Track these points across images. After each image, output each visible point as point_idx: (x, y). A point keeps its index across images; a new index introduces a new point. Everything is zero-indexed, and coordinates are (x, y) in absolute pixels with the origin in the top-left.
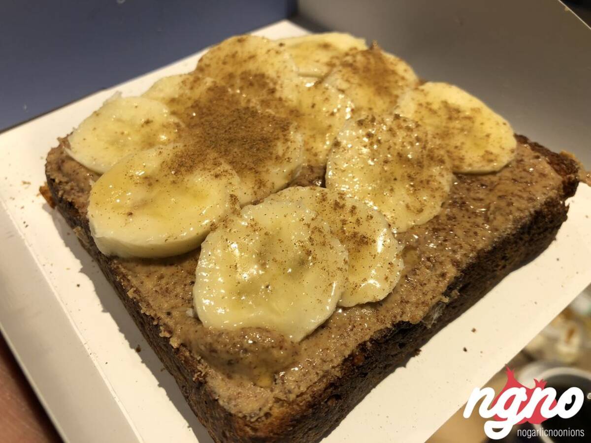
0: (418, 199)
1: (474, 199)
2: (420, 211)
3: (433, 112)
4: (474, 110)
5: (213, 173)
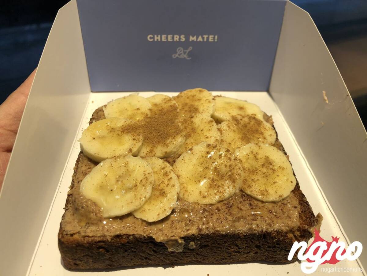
0: (208, 191)
1: (238, 208)
2: (204, 197)
3: (256, 158)
4: (281, 168)
5: (134, 138)
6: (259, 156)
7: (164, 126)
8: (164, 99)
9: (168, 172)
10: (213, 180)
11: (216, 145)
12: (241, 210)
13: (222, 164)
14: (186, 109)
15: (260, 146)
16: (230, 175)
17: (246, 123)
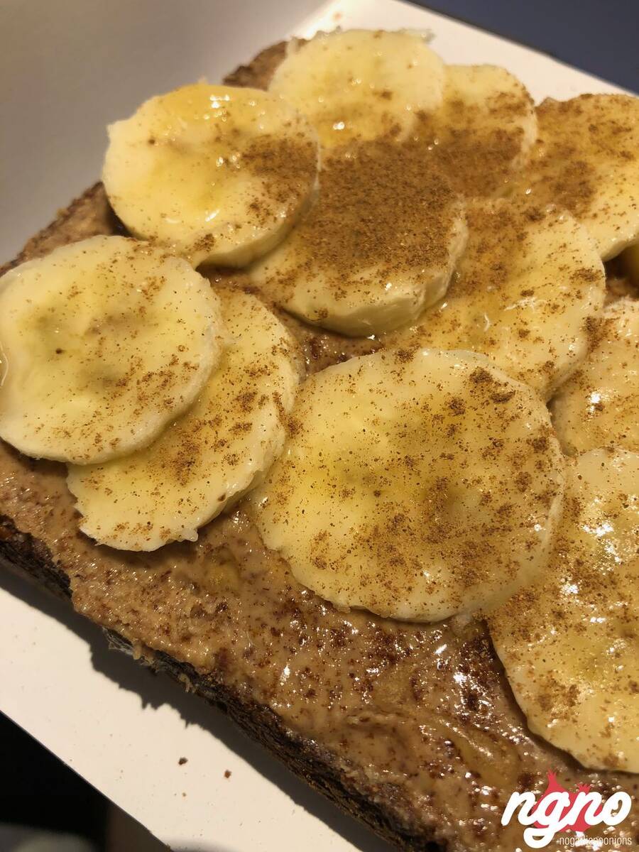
2: (320, 564)
5: (261, 198)
7: (400, 204)
8: (503, 95)
9: (258, 397)
10: (398, 520)
11: (513, 393)
12: (417, 697)
13: (478, 482)
14: (550, 172)
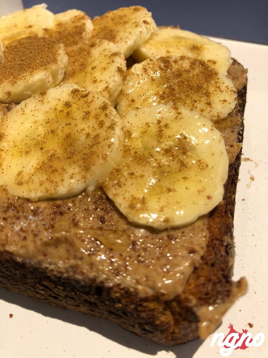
0: (33, 175)
2: (20, 184)
3: (160, 134)
4: (201, 164)
6: (167, 132)
7: (37, 52)
10: (52, 156)
11: (89, 93)
15: (179, 113)
16: (85, 154)
17: (183, 70)
